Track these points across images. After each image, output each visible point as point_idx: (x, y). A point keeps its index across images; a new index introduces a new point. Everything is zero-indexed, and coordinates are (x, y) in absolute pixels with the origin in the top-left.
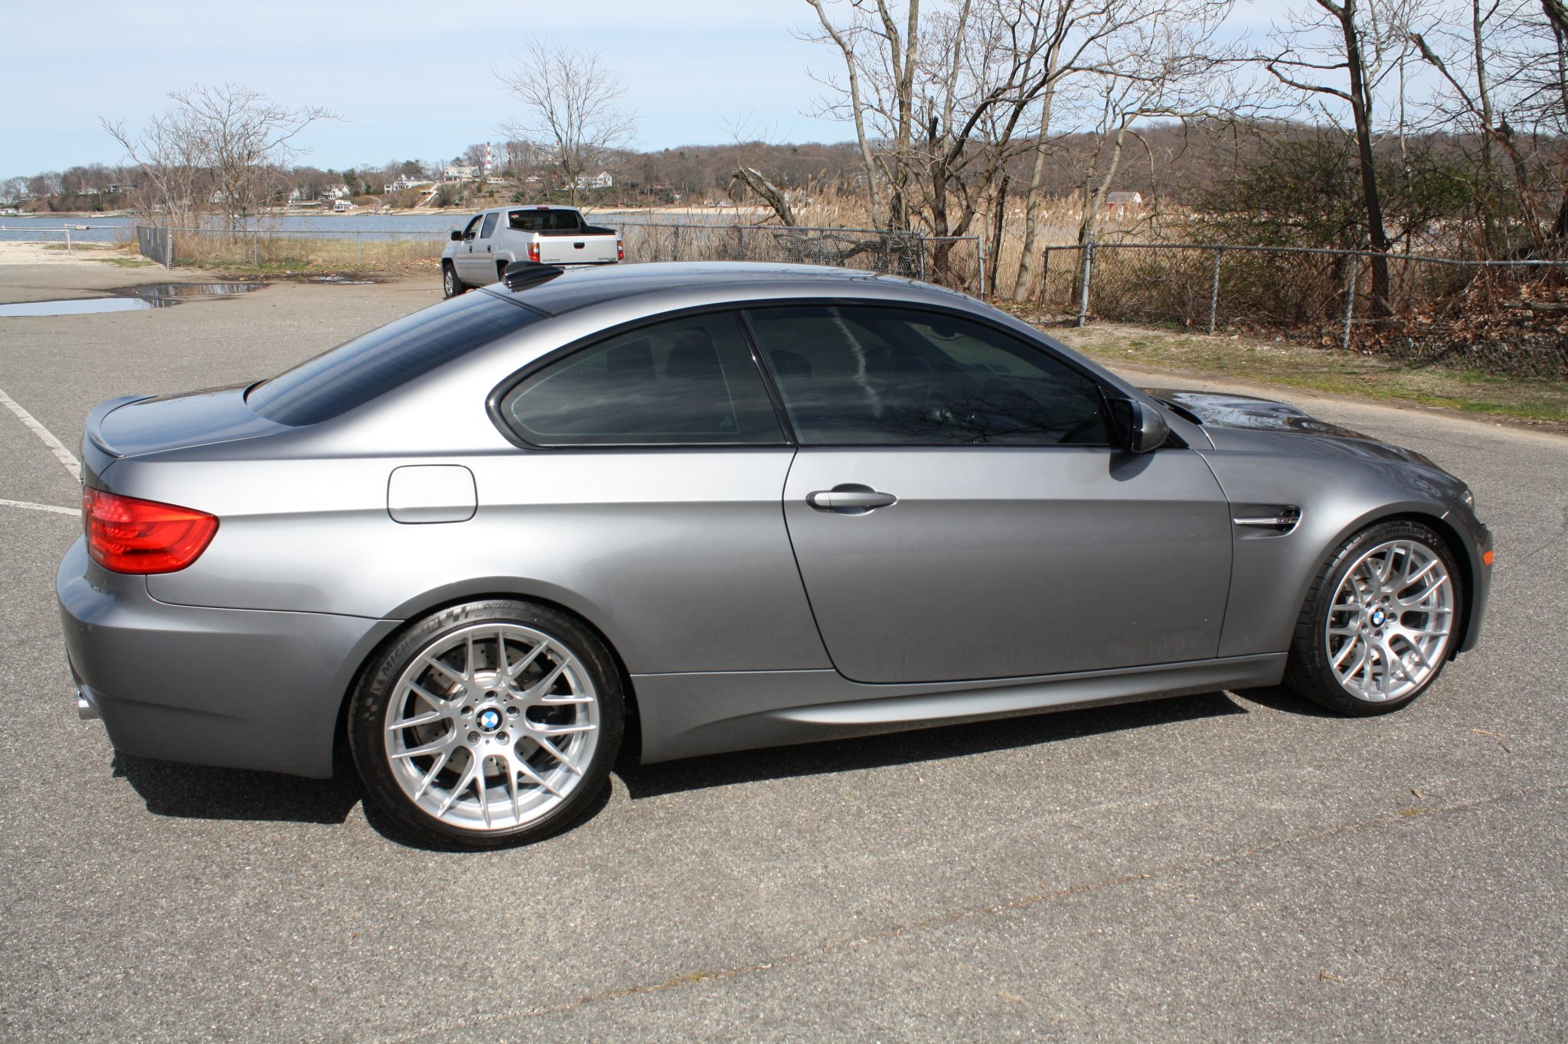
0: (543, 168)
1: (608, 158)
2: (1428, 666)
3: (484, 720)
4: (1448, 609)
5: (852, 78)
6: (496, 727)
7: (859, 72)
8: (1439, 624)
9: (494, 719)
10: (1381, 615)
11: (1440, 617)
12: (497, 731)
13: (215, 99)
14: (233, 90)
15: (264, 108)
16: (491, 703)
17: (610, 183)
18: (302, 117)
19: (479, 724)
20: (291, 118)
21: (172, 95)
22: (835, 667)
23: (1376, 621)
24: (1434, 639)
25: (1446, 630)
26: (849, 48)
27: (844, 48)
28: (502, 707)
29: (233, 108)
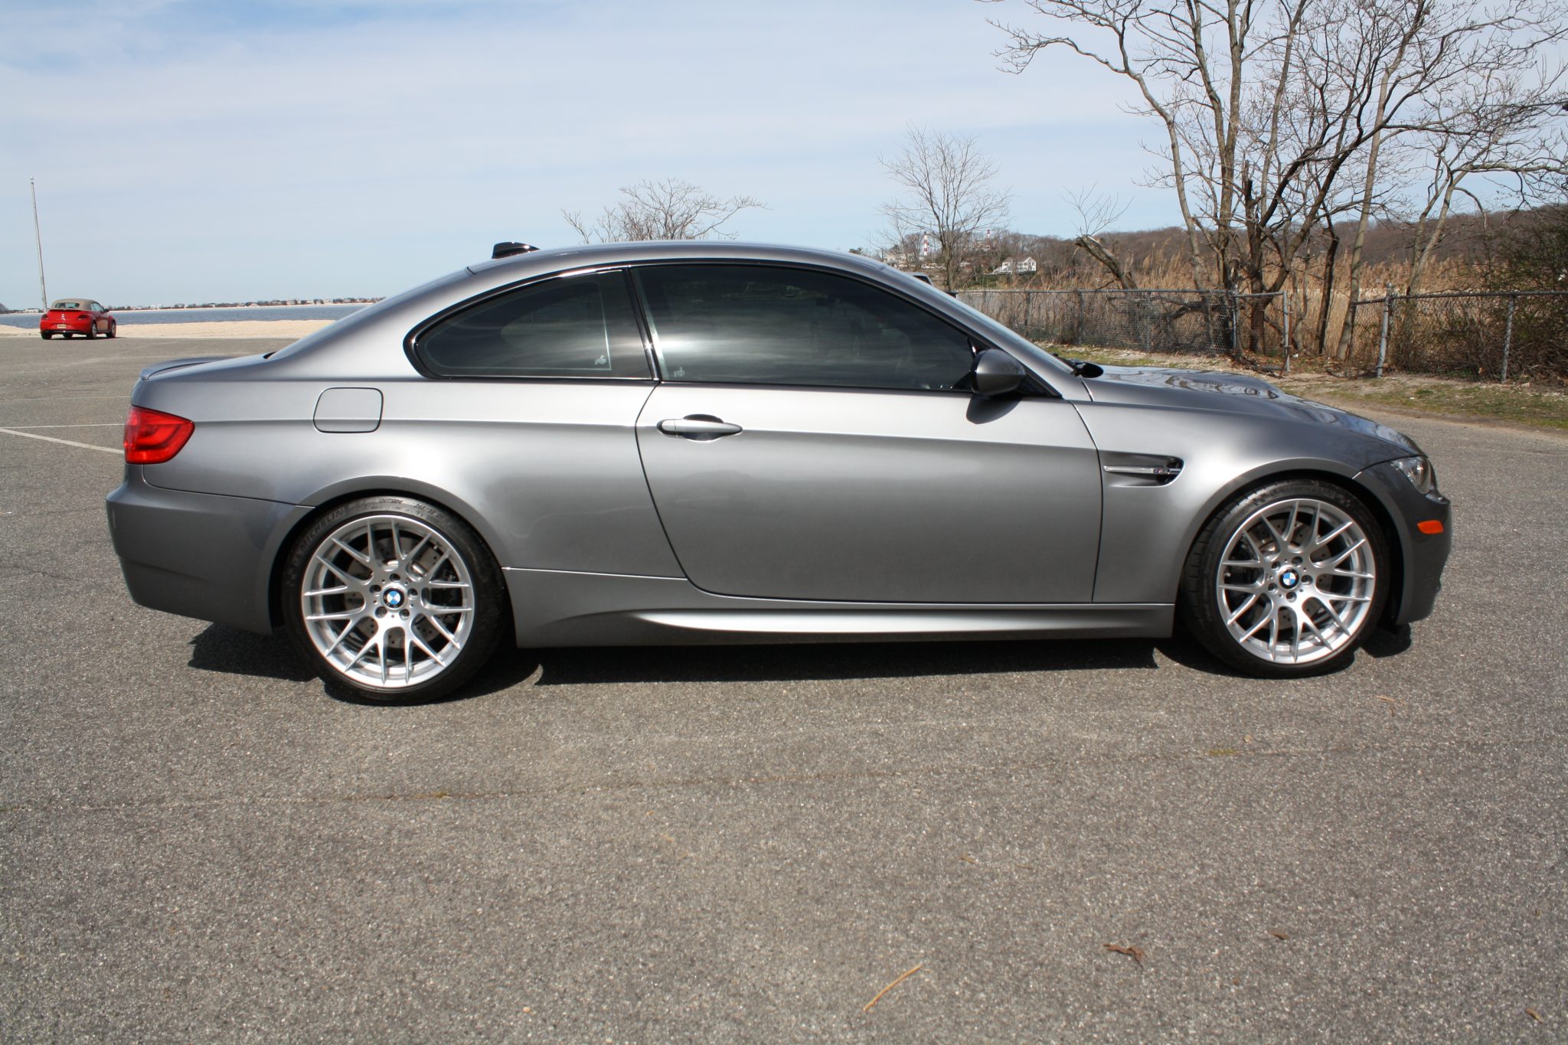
0: (972, 255)
1: (1033, 244)
2: (1348, 633)
3: (389, 598)
4: (1370, 575)
5: (1173, 147)
6: (399, 604)
7: (1180, 140)
8: (1362, 593)
9: (398, 598)
10: (1293, 576)
11: (1363, 582)
12: (400, 608)
13: (659, 192)
14: (674, 184)
15: (700, 199)
16: (395, 585)
17: (1034, 268)
18: (732, 206)
19: (386, 601)
20: (722, 207)
21: (624, 190)
22: (687, 577)
23: (1287, 582)
24: (1357, 605)
25: (1368, 598)
26: (1171, 118)
27: (1166, 118)
28: (403, 588)
29: (674, 199)
